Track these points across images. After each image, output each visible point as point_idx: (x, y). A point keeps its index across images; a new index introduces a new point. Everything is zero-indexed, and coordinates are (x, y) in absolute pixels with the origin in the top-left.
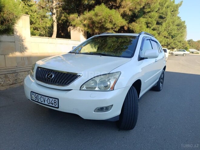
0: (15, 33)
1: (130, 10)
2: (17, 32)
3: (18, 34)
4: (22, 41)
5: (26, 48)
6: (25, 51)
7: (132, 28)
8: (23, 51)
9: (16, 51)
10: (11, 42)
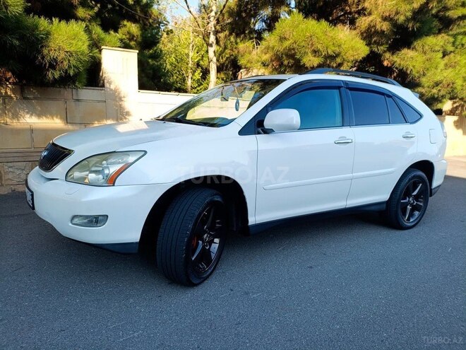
0: (107, 85)
1: (385, 19)
2: (110, 83)
3: (112, 87)
4: (121, 99)
5: (128, 114)
6: (126, 118)
7: (398, 62)
8: (121, 119)
9: (107, 118)
10: (99, 101)
